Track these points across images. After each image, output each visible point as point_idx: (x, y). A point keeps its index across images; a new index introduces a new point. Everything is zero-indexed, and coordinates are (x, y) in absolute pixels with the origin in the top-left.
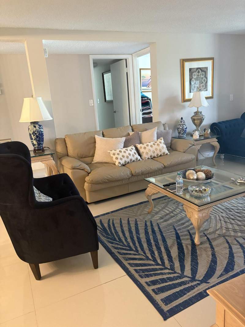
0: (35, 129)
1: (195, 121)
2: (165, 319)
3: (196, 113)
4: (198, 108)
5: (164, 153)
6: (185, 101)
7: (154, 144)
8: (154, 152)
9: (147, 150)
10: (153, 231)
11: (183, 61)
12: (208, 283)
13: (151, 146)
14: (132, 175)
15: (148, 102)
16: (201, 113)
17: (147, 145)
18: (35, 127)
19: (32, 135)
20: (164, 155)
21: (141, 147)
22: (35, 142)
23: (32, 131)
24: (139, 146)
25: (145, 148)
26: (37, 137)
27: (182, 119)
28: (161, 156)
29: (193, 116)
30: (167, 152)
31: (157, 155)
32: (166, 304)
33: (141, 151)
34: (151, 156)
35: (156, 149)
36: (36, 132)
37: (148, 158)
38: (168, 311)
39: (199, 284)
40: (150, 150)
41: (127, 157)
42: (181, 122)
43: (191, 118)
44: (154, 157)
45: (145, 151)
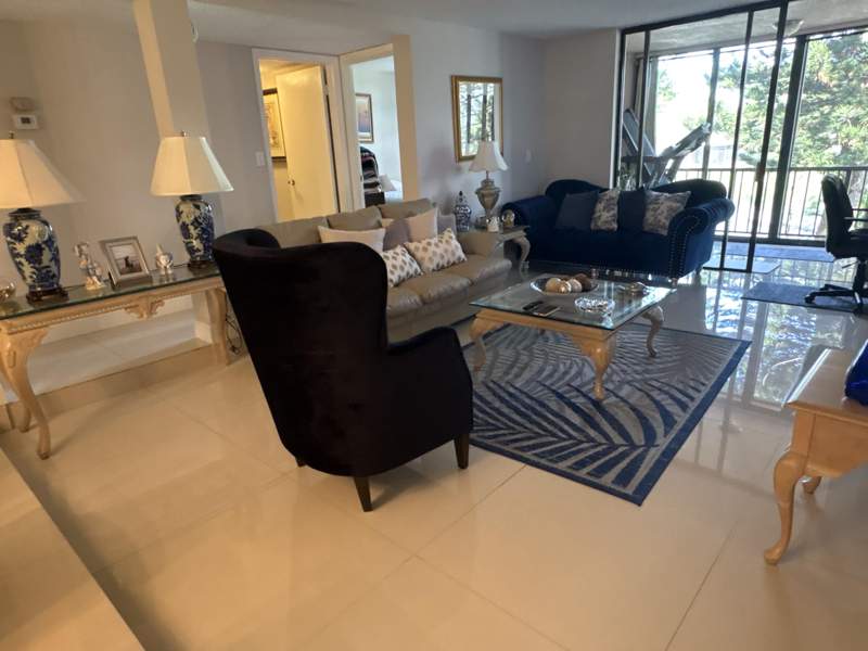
0: (197, 213)
1: (486, 199)
2: (640, 505)
3: (487, 183)
4: (487, 172)
5: (459, 258)
6: (460, 159)
7: (441, 241)
8: (442, 257)
9: (429, 254)
10: (511, 395)
11: (456, 80)
12: (657, 446)
13: (437, 245)
14: (424, 302)
15: (371, 161)
16: (492, 182)
17: (429, 244)
18: (198, 207)
19: (191, 228)
20: (460, 262)
21: (417, 248)
22: (196, 244)
23: (192, 218)
24: (412, 246)
25: (425, 249)
26: (204, 230)
27: (461, 194)
28: (454, 264)
29: (481, 189)
30: (463, 256)
31: (448, 263)
32: (625, 486)
33: (419, 254)
34: (438, 265)
35: (446, 251)
36: (201, 221)
37: (434, 270)
38: (635, 492)
39: (646, 451)
40: (434, 253)
41: (402, 268)
42: (461, 200)
43: (478, 192)
44: (443, 267)
45: (427, 256)
